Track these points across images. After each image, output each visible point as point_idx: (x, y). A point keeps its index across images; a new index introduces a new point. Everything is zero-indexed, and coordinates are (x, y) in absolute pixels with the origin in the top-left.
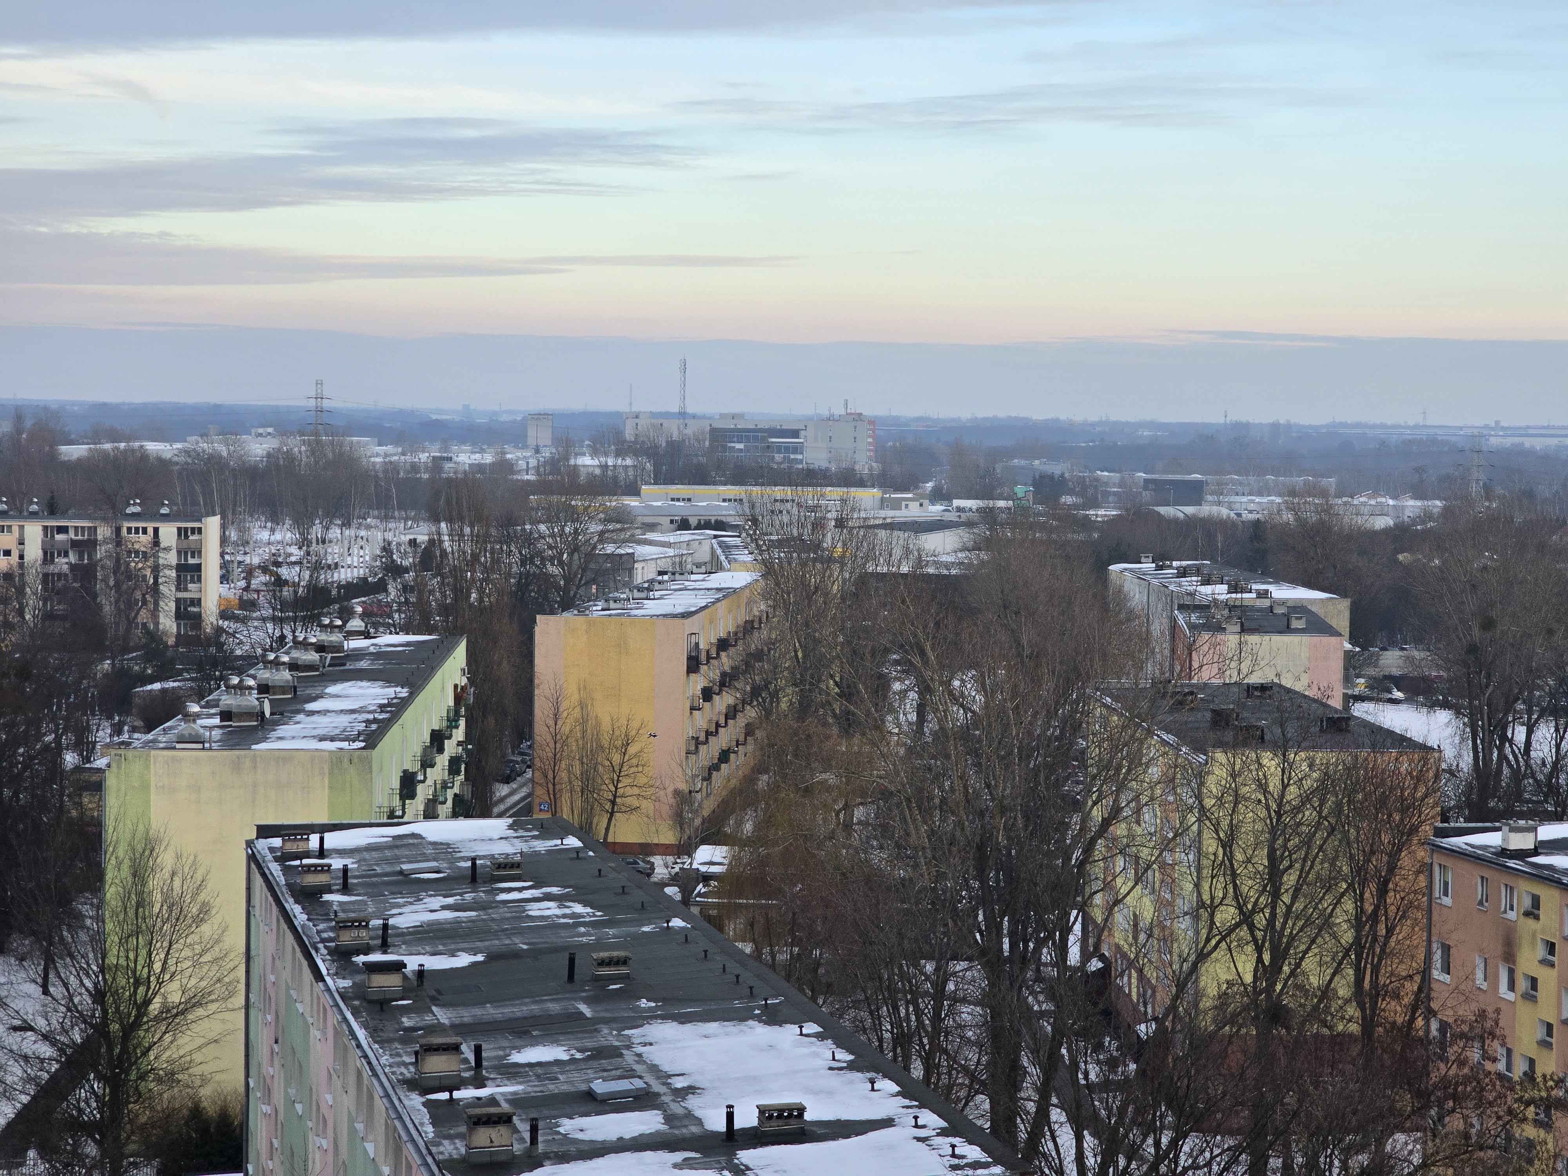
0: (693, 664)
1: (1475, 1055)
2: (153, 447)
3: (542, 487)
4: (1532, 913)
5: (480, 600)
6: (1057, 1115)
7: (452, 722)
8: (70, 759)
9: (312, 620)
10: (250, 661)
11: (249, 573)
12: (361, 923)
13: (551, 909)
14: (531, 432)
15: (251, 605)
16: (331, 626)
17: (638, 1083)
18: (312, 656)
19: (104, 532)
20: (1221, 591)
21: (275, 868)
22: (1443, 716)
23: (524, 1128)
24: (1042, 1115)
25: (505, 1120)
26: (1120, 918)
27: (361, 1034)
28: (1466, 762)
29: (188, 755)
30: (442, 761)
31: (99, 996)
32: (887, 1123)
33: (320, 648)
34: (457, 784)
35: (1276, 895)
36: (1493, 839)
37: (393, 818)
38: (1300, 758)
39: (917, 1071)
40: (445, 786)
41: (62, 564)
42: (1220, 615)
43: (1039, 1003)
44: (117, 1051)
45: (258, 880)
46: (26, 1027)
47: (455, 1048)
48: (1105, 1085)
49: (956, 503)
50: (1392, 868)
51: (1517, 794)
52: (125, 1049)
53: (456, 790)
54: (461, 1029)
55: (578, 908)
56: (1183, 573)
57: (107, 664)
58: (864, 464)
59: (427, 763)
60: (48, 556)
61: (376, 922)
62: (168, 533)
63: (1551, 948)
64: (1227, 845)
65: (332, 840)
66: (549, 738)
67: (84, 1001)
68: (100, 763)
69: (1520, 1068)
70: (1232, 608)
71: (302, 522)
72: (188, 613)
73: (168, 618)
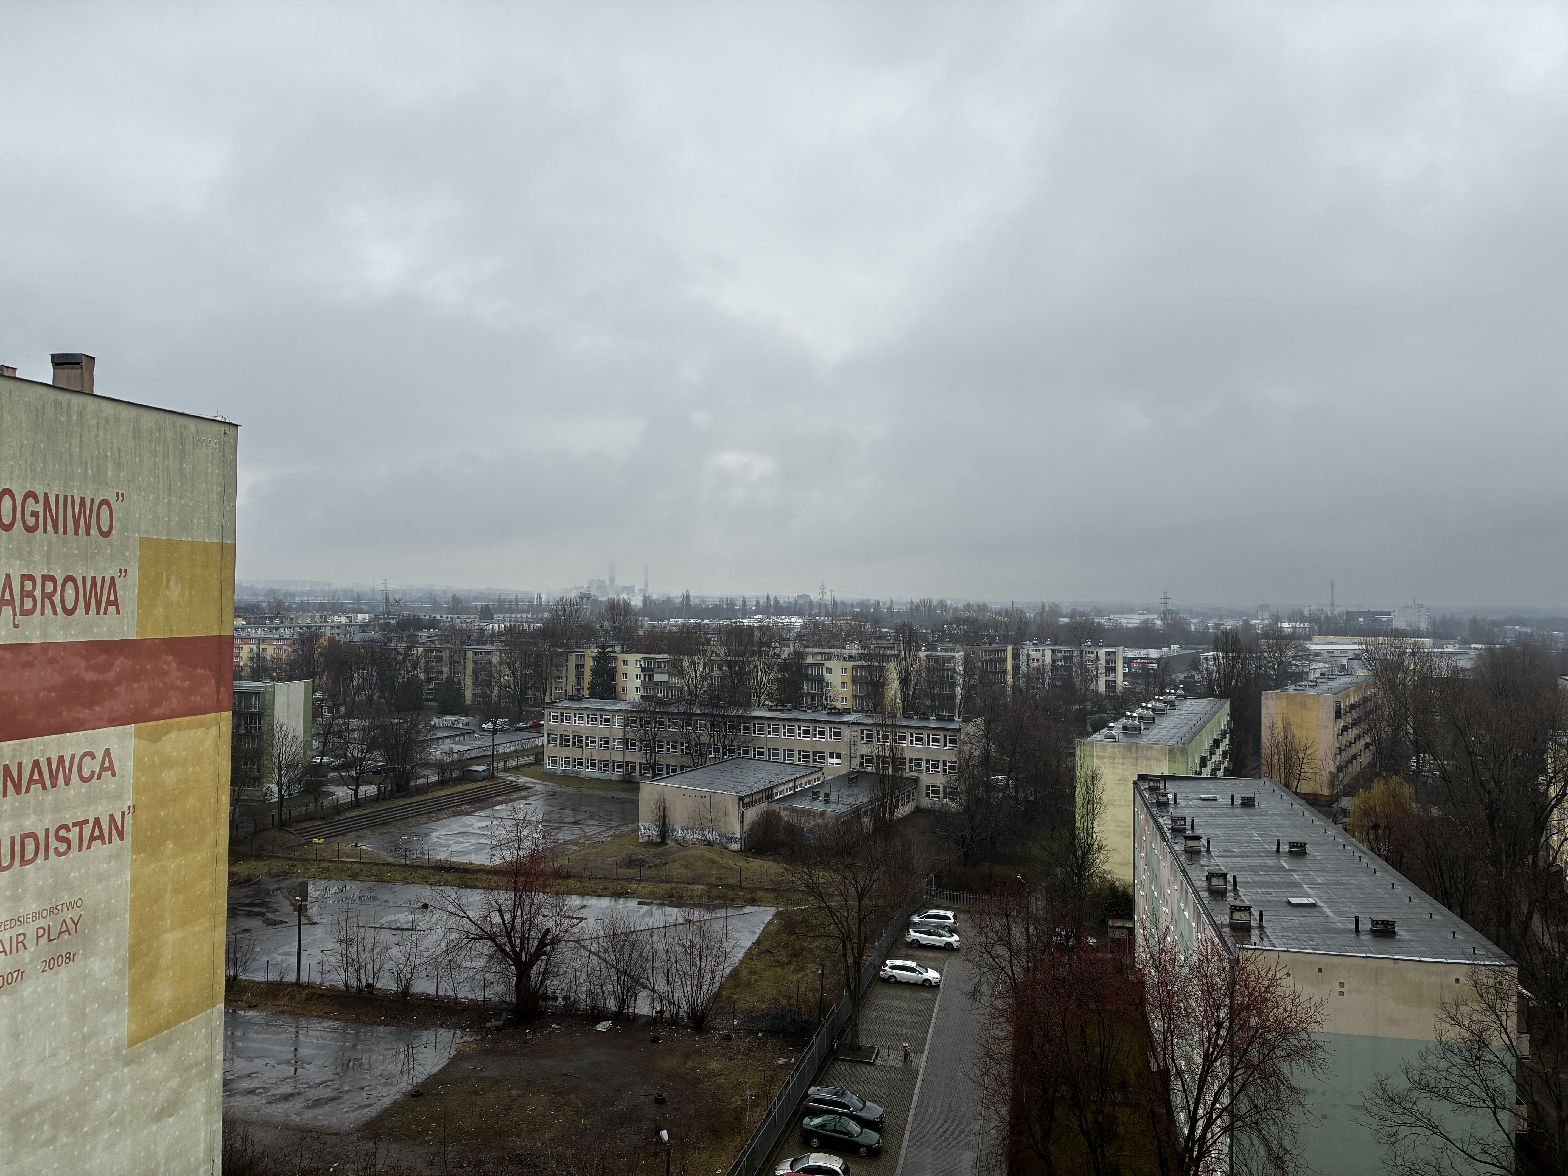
0: (1338, 715)
2: (1097, 620)
3: (1265, 636)
5: (1236, 684)
7: (1223, 736)
12: (1183, 819)
14: (1260, 613)
16: (1170, 693)
17: (1311, 901)
19: (1076, 652)
21: (1146, 793)
23: (1256, 914)
25: (1248, 909)
29: (1110, 743)
33: (1165, 702)
34: (1226, 763)
40: (1220, 764)
41: (1060, 665)
44: (1080, 862)
45: (1138, 797)
49: (1473, 646)
52: (1083, 862)
53: (1225, 765)
54: (1228, 868)
57: (1077, 708)
58: (1424, 626)
59: (1212, 753)
60: (1054, 661)
61: (1190, 820)
62: (1102, 654)
65: (1171, 783)
66: (1269, 745)
68: (1074, 745)
72: (1110, 685)
73: (1102, 688)
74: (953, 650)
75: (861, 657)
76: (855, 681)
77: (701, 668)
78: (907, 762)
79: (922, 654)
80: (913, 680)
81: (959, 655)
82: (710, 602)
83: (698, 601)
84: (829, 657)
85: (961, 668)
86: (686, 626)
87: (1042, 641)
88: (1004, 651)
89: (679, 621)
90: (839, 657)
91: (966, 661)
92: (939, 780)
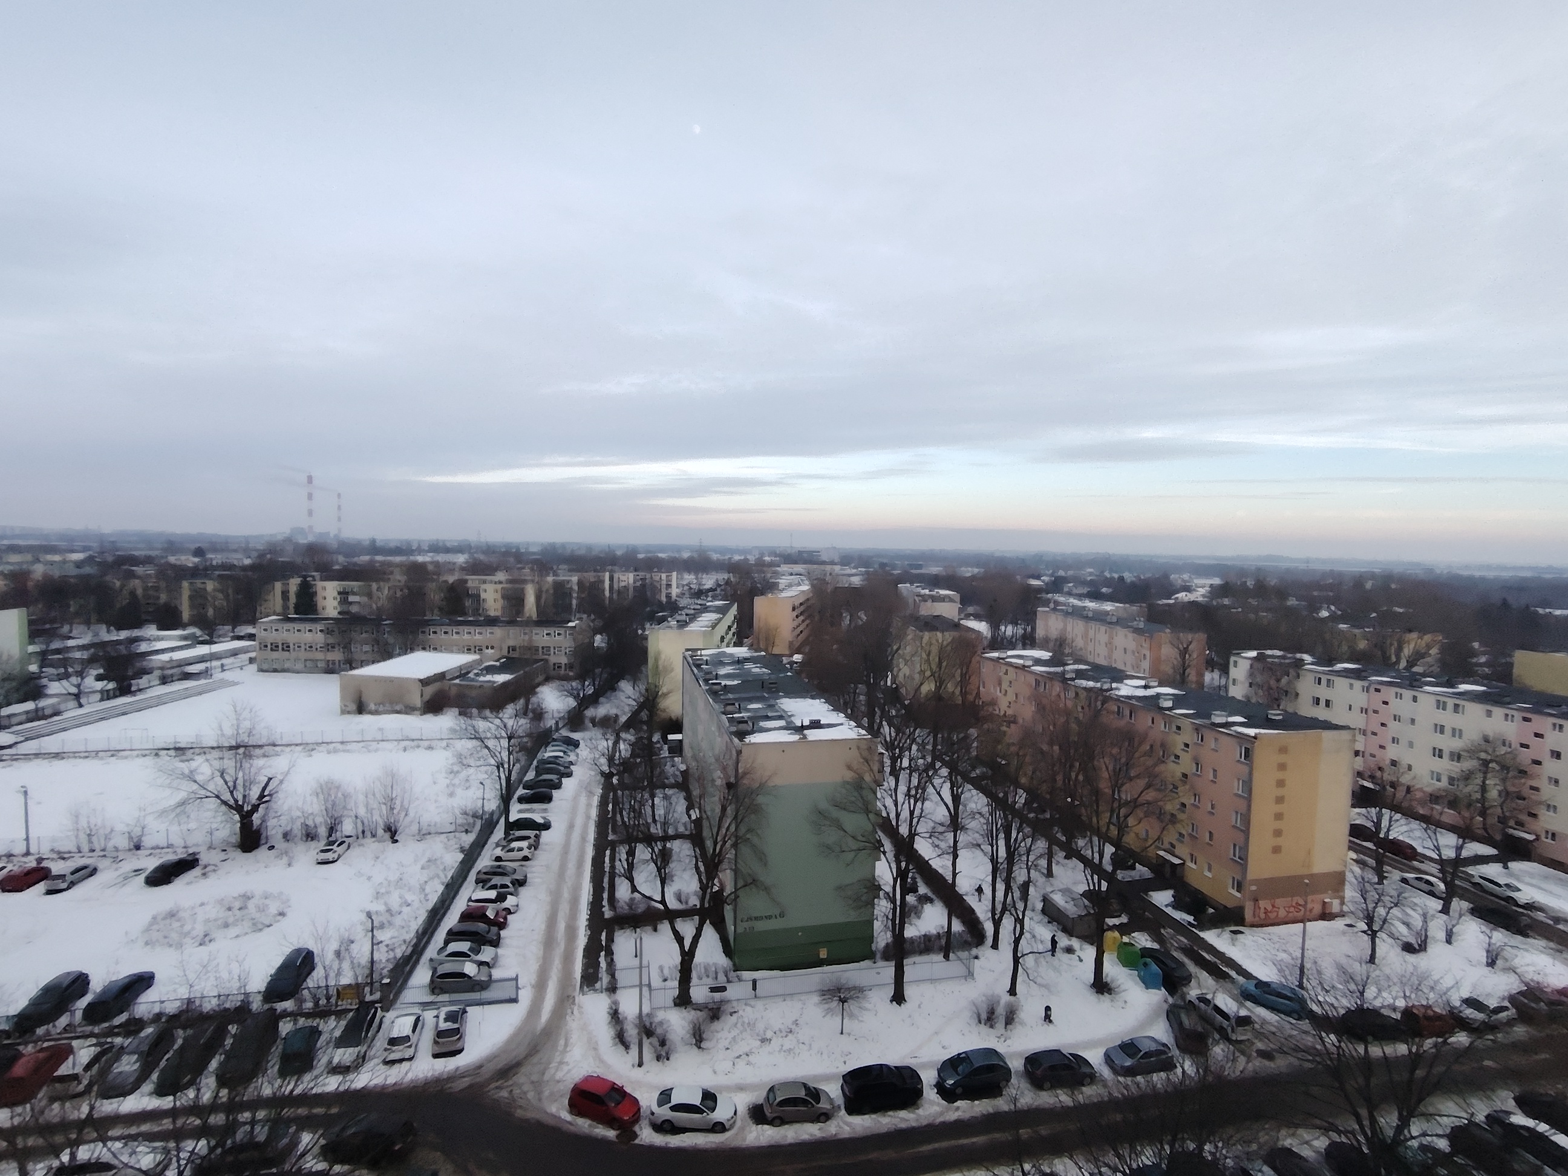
0: (794, 609)
1: (991, 709)
2: (660, 555)
3: (756, 565)
4: (1006, 673)
5: (741, 593)
6: (884, 723)
7: (733, 623)
8: (640, 632)
9: (699, 598)
10: (683, 608)
11: (683, 586)
12: (711, 673)
13: (758, 670)
14: (753, 551)
15: (684, 594)
16: (703, 599)
17: (779, 714)
18: (699, 607)
19: (648, 576)
20: (927, 592)
21: (690, 659)
22: (984, 623)
23: (751, 724)
24: (881, 722)
25: (746, 722)
26: (901, 675)
27: (711, 700)
28: (989, 636)
29: (669, 631)
30: (731, 633)
31: (647, 690)
32: (842, 724)
33: (701, 605)
35: (940, 669)
36: (995, 655)
37: (718, 647)
38: (947, 634)
39: (849, 711)
40: (731, 639)
41: (638, 584)
42: (926, 597)
43: (880, 695)
45: (685, 662)
46: (630, 697)
47: (734, 704)
48: (896, 716)
49: (859, 569)
50: (970, 662)
51: (1003, 644)
53: (734, 640)
54: (736, 699)
55: (764, 670)
56: (917, 587)
57: (648, 609)
58: (836, 560)
59: (727, 634)
60: (634, 583)
61: (714, 673)
62: (664, 576)
63: (1011, 682)
64: (929, 655)
65: (703, 652)
67: (643, 691)
68: (647, 633)
69: (1002, 713)
70: (929, 595)
71: (696, 574)
72: (668, 596)
73: (664, 599)
74: (571, 576)
75: (509, 581)
76: (503, 597)
77: (386, 592)
78: (540, 649)
79: (550, 579)
80: (544, 596)
81: (575, 579)
82: (392, 545)
83: (382, 544)
84: (485, 582)
85: (576, 588)
86: (372, 562)
87: (627, 571)
88: (604, 576)
89: (367, 558)
90: (491, 582)
91: (580, 583)
92: (564, 660)
